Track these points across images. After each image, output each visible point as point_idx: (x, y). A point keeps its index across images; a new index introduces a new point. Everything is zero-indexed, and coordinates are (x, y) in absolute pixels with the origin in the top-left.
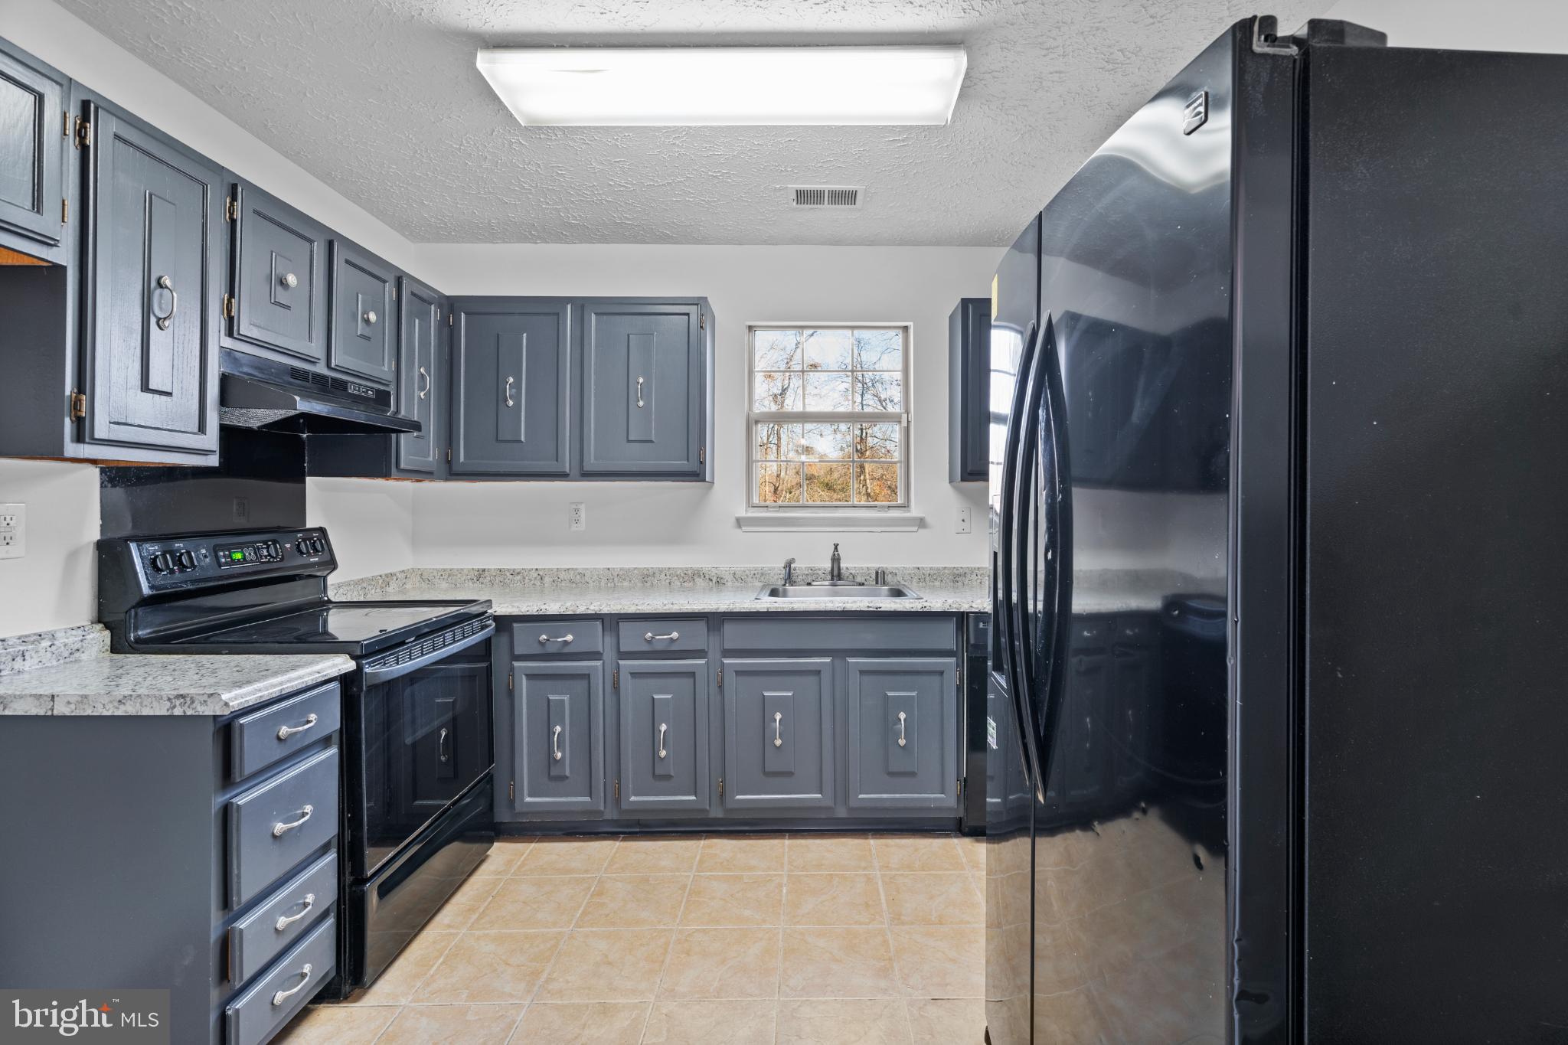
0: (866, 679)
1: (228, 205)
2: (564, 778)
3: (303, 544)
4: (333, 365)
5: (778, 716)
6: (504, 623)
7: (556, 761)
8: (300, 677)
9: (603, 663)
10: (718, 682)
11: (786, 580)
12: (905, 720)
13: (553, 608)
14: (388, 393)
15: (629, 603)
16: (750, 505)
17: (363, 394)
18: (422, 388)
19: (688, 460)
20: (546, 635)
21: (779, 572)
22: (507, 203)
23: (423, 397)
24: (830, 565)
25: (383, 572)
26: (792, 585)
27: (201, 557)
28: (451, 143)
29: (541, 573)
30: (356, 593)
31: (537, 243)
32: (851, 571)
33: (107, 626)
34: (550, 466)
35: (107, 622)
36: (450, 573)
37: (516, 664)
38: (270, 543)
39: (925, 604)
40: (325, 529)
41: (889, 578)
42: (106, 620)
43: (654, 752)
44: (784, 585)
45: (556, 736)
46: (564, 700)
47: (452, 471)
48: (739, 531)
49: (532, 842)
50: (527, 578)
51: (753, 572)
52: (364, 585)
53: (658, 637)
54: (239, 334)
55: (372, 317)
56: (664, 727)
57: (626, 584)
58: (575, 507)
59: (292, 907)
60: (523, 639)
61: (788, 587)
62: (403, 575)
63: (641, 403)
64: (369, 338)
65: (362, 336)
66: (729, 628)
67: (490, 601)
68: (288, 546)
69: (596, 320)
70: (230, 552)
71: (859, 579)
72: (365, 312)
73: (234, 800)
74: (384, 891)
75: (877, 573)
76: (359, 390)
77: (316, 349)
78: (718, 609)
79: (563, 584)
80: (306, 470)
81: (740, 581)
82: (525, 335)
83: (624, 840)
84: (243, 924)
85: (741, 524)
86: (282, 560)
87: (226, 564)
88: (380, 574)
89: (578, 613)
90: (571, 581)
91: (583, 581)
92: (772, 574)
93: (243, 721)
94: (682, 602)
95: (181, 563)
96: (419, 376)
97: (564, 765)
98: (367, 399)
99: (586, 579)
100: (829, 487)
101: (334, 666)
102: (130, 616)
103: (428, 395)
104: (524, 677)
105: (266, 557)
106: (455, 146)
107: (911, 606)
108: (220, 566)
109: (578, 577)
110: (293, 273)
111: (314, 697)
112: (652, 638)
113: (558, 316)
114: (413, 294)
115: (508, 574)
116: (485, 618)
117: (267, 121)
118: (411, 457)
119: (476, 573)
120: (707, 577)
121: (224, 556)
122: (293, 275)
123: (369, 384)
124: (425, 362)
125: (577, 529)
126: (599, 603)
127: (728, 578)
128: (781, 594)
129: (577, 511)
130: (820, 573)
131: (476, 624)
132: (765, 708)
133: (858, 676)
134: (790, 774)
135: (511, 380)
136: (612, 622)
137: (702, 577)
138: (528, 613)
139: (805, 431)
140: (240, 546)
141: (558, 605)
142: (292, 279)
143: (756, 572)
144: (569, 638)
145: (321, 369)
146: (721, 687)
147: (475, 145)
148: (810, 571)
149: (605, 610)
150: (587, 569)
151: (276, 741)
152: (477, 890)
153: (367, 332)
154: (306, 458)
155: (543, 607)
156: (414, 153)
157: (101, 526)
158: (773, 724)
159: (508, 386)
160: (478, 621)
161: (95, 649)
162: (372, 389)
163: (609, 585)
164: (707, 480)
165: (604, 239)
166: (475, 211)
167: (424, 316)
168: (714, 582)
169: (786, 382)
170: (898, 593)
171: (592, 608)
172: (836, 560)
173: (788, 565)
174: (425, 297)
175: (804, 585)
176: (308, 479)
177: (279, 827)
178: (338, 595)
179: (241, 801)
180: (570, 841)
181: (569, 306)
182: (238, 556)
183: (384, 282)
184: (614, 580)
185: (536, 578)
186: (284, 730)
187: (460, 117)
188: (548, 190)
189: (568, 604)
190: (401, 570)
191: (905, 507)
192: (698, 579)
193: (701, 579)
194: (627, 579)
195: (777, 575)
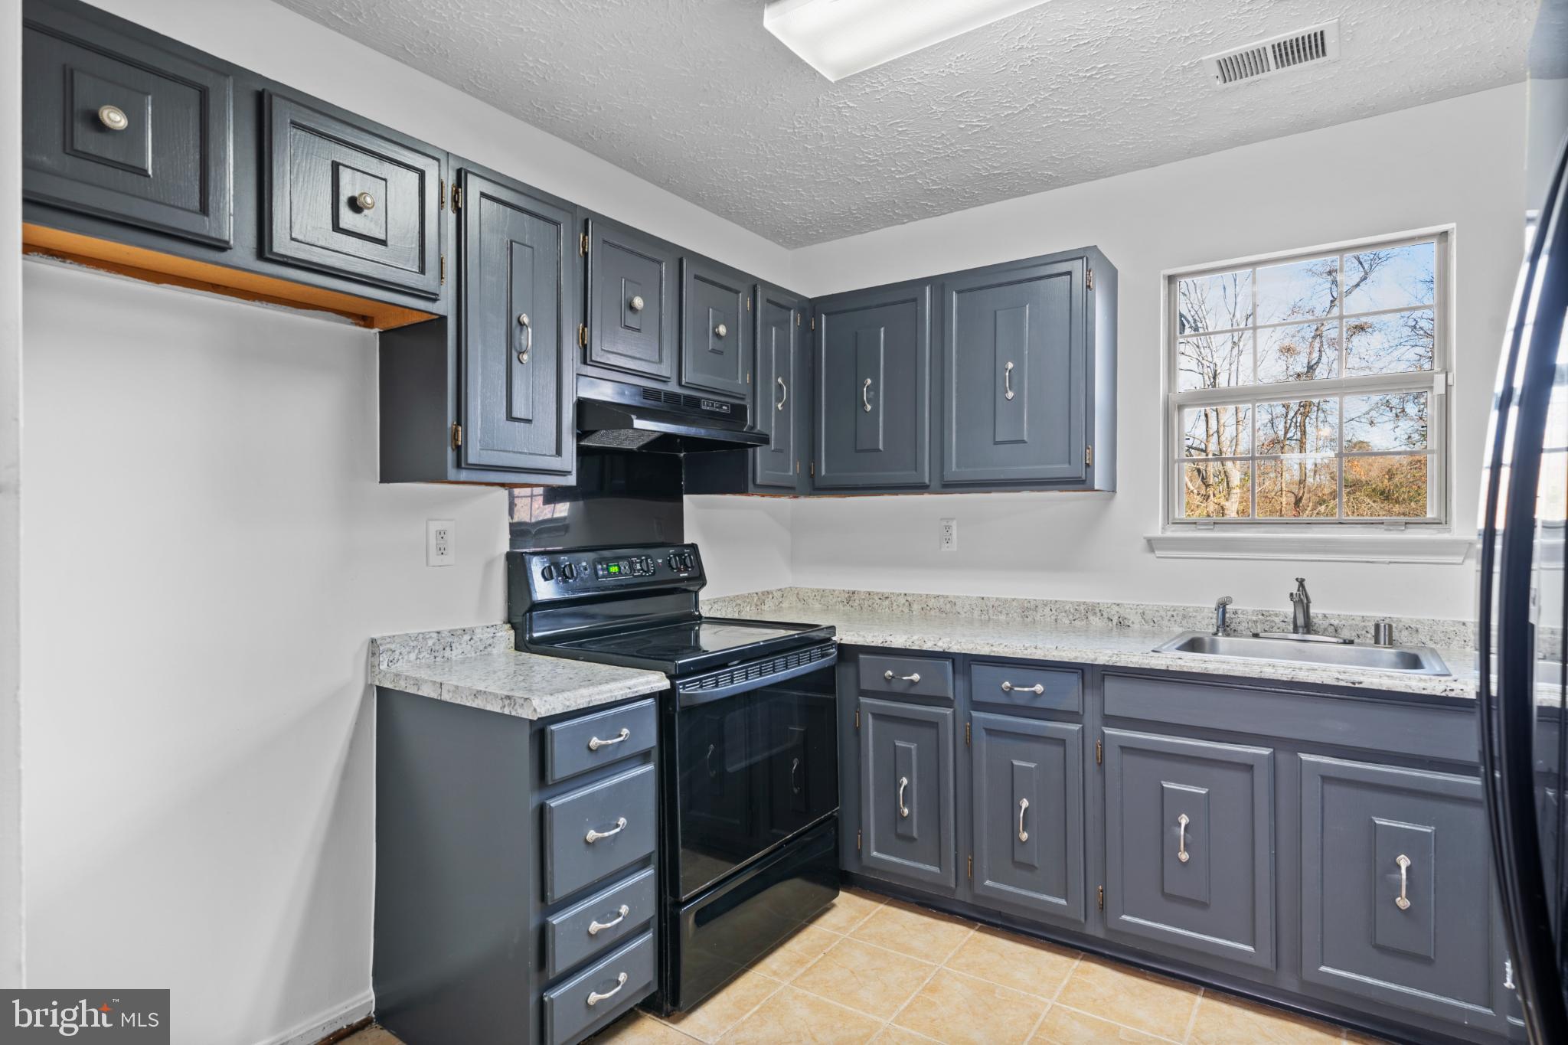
0: (1332, 790)
1: (581, 240)
2: (911, 839)
3: (673, 559)
4: (683, 383)
5: (1184, 820)
6: (848, 653)
7: (903, 818)
8: (611, 691)
9: (954, 712)
10: (1098, 759)
11: (1218, 627)
12: (1408, 869)
13: (899, 641)
14: (744, 408)
15: (982, 642)
16: (1169, 520)
17: (717, 410)
18: (779, 400)
19: (1070, 463)
20: (892, 671)
21: (1210, 615)
22: (859, 183)
23: (780, 408)
24: (1293, 610)
25: (759, 590)
26: (1228, 635)
27: (582, 569)
28: (784, 129)
29: (909, 599)
30: (730, 609)
31: (904, 223)
32: (1332, 622)
33: (514, 627)
34: (909, 477)
35: (515, 623)
36: (822, 594)
37: (863, 700)
38: (643, 558)
39: (1453, 685)
40: (696, 545)
41: (1399, 636)
42: (514, 621)
43: (1014, 833)
44: (1216, 634)
45: (902, 789)
46: (910, 749)
47: (817, 487)
48: (1151, 556)
49: (881, 903)
50: (895, 604)
51: (1170, 613)
52: (739, 602)
53: (1016, 689)
54: (592, 361)
55: (722, 330)
56: (1025, 803)
57: (1003, 617)
58: (945, 523)
59: (606, 915)
60: (869, 673)
61: (1221, 639)
62: (780, 593)
63: (1010, 395)
64: (720, 353)
65: (713, 351)
66: (1111, 687)
67: (833, 628)
68: (660, 561)
69: (959, 299)
70: (608, 565)
71: (1346, 634)
72: (716, 326)
73: (548, 802)
74: (703, 917)
75: (1377, 627)
76: (713, 406)
77: (666, 369)
78: (1096, 659)
79: (932, 613)
80: (683, 488)
81: (1152, 624)
82: (882, 329)
83: (980, 930)
84: (556, 920)
85: (1154, 546)
86: (654, 574)
87: (603, 576)
88: (757, 591)
89: (924, 649)
90: (941, 610)
91: (954, 611)
92: (1199, 618)
93: (554, 727)
94: (1048, 646)
95: (565, 575)
96: (776, 387)
97: (911, 820)
98: (724, 415)
99: (957, 607)
100: (1385, 495)
101: (648, 683)
102: (526, 619)
103: (786, 405)
104: (870, 716)
105: (639, 571)
106: (789, 131)
107: (1422, 685)
108: (598, 578)
109: (949, 606)
110: (642, 297)
111: (633, 710)
112: (1011, 689)
113: (916, 301)
114: (769, 301)
115: (876, 598)
116: (829, 645)
117: (634, 155)
118: (767, 472)
119: (847, 595)
120: (1105, 615)
121: (603, 569)
122: (640, 298)
123: (723, 399)
124: (783, 372)
125: (948, 550)
126: (948, 639)
127: (1134, 618)
128: (1207, 647)
129: (948, 528)
130: (1277, 620)
131: (815, 651)
132: (1165, 805)
133: (1319, 784)
134: (1204, 905)
135: (869, 381)
136: (964, 663)
137: (1099, 614)
138: (873, 644)
139: (1345, 420)
140: (617, 559)
141: (905, 637)
142: (638, 302)
143: (1175, 614)
144: (916, 677)
145: (672, 387)
146: (1101, 764)
147: (807, 123)
148: (1261, 617)
149: (955, 648)
150: (958, 597)
151: (586, 751)
152: (812, 941)
153: (719, 346)
154: (683, 476)
155: (889, 639)
156: (757, 151)
157: (511, 540)
158: (1177, 829)
159: (865, 389)
160: (818, 648)
161: (503, 645)
162: (725, 404)
164: (1096, 488)
165: (974, 201)
166: (833, 200)
167: (783, 324)
168: (1115, 623)
169: (1316, 355)
170: (1413, 662)
171: (940, 644)
172: (1302, 600)
173: (1222, 606)
174: (781, 300)
175: (1247, 636)
176: (686, 497)
177: (592, 835)
178: (712, 610)
179: (554, 803)
180: (921, 914)
181: (928, 289)
182: (614, 569)
183: (737, 292)
184: (988, 612)
185: (904, 604)
186: (595, 742)
187: (782, 95)
188: (895, 155)
189: (915, 638)
190: (779, 588)
191: (1440, 523)
192: (1094, 618)
193: (1098, 618)
194: (1004, 612)
195: (1203, 618)
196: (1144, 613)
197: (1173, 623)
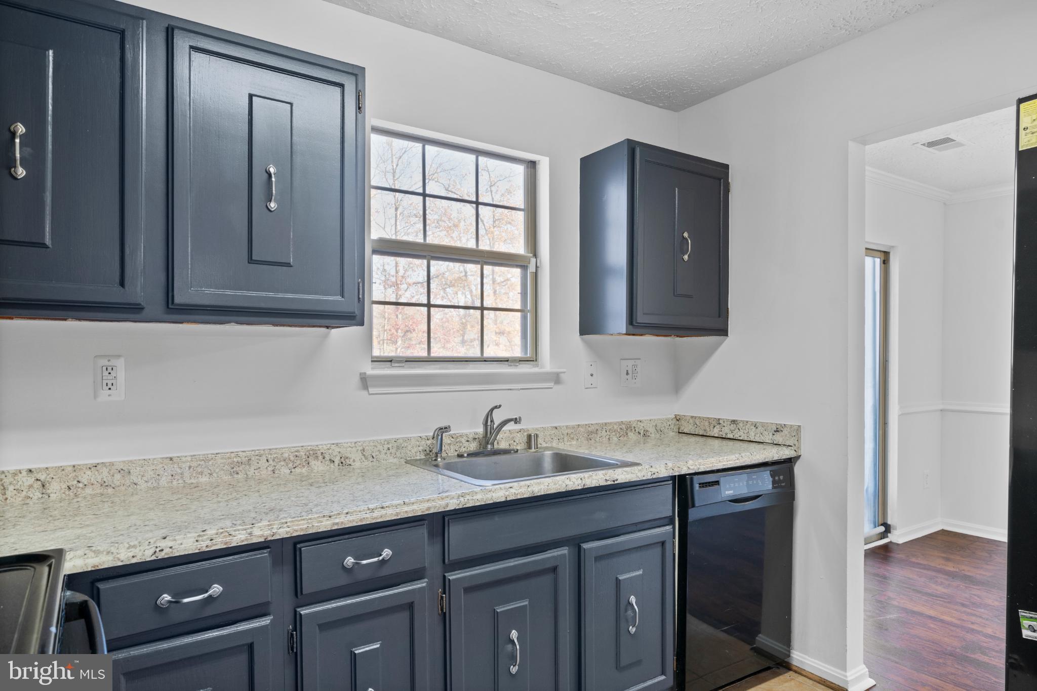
9: (273, 619)
10: (439, 608)
19: (342, 296)
29: (42, 477)
48: (365, 393)
51: (386, 446)
58: (104, 362)
75: (530, 436)
81: (371, 459)
85: (368, 383)
89: (235, 544)
90: (104, 485)
91: (128, 482)
92: (409, 447)
99: (132, 477)
109: (118, 476)
113: (123, 36)
120: (327, 458)
125: (110, 399)
127: (353, 456)
129: (110, 369)
137: (321, 457)
138: (134, 561)
143: (390, 446)
146: (443, 615)
149: (283, 533)
150: (134, 462)
155: (163, 544)
159: (16, 141)
163: (175, 483)
168: (336, 465)
173: (442, 433)
181: (143, 24)
185: (31, 486)
191: (533, 361)
192: (316, 462)
193: (319, 462)
194: (206, 471)
195: (413, 447)
196: (364, 450)
197: (389, 455)
